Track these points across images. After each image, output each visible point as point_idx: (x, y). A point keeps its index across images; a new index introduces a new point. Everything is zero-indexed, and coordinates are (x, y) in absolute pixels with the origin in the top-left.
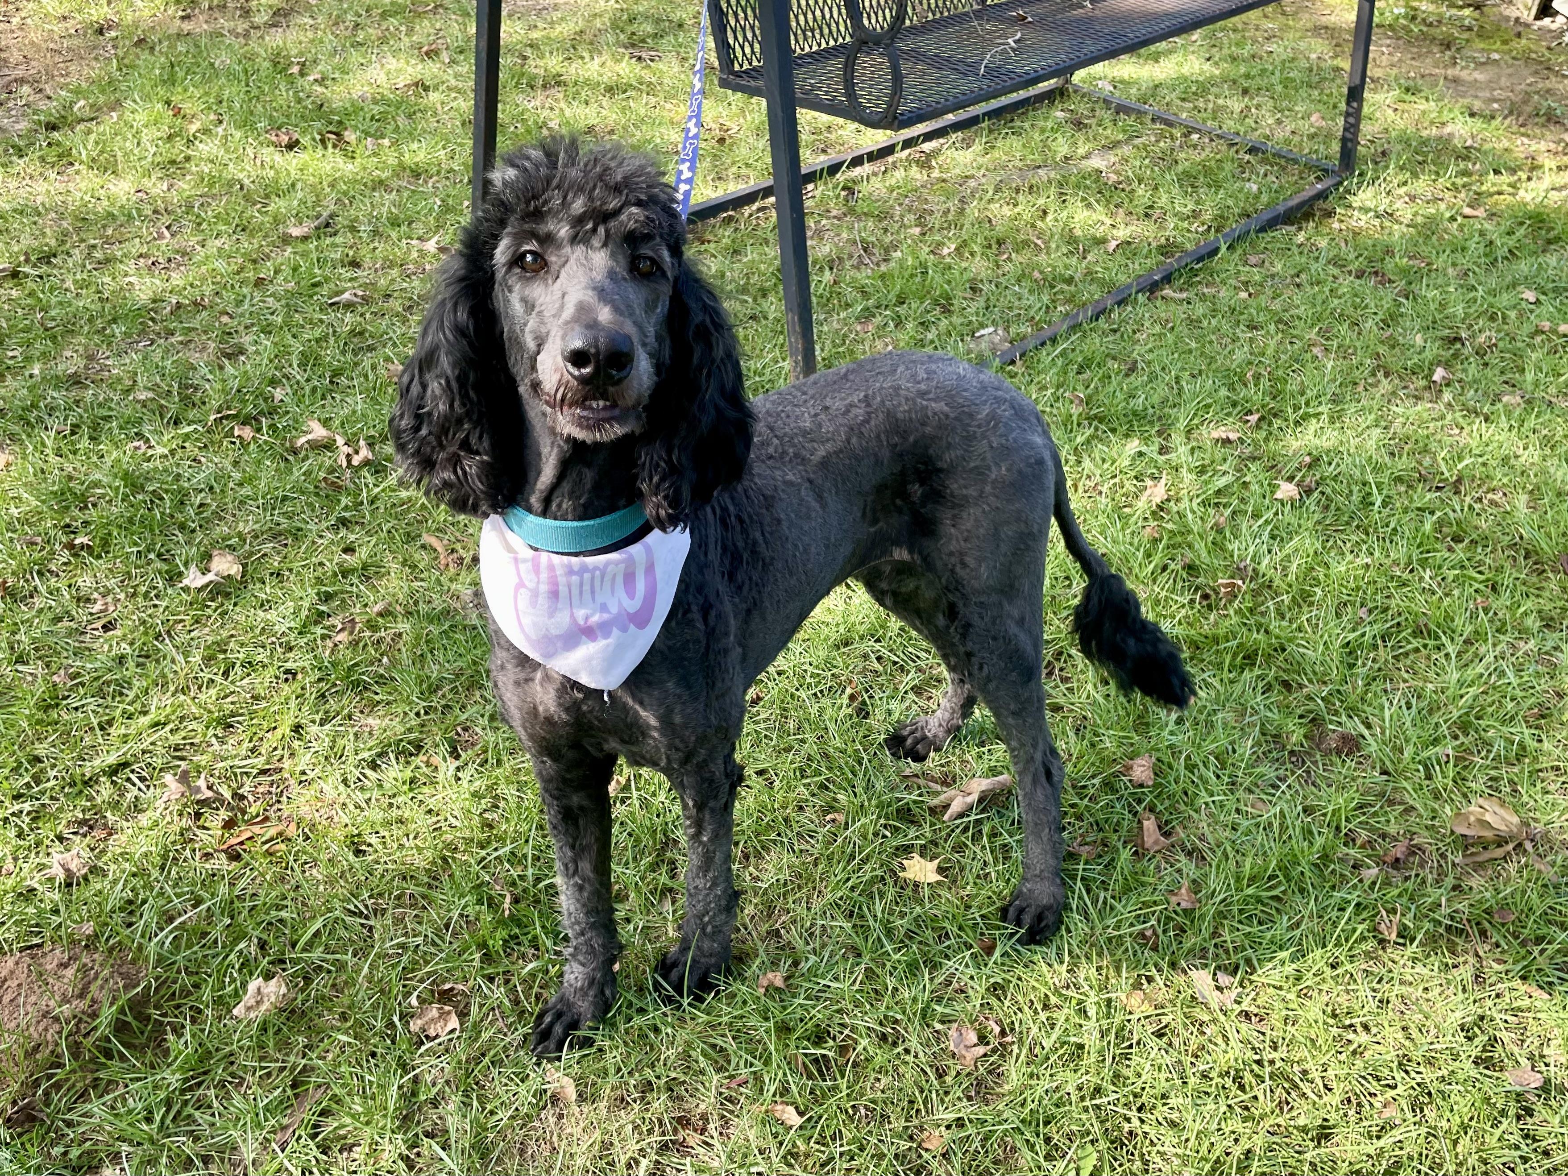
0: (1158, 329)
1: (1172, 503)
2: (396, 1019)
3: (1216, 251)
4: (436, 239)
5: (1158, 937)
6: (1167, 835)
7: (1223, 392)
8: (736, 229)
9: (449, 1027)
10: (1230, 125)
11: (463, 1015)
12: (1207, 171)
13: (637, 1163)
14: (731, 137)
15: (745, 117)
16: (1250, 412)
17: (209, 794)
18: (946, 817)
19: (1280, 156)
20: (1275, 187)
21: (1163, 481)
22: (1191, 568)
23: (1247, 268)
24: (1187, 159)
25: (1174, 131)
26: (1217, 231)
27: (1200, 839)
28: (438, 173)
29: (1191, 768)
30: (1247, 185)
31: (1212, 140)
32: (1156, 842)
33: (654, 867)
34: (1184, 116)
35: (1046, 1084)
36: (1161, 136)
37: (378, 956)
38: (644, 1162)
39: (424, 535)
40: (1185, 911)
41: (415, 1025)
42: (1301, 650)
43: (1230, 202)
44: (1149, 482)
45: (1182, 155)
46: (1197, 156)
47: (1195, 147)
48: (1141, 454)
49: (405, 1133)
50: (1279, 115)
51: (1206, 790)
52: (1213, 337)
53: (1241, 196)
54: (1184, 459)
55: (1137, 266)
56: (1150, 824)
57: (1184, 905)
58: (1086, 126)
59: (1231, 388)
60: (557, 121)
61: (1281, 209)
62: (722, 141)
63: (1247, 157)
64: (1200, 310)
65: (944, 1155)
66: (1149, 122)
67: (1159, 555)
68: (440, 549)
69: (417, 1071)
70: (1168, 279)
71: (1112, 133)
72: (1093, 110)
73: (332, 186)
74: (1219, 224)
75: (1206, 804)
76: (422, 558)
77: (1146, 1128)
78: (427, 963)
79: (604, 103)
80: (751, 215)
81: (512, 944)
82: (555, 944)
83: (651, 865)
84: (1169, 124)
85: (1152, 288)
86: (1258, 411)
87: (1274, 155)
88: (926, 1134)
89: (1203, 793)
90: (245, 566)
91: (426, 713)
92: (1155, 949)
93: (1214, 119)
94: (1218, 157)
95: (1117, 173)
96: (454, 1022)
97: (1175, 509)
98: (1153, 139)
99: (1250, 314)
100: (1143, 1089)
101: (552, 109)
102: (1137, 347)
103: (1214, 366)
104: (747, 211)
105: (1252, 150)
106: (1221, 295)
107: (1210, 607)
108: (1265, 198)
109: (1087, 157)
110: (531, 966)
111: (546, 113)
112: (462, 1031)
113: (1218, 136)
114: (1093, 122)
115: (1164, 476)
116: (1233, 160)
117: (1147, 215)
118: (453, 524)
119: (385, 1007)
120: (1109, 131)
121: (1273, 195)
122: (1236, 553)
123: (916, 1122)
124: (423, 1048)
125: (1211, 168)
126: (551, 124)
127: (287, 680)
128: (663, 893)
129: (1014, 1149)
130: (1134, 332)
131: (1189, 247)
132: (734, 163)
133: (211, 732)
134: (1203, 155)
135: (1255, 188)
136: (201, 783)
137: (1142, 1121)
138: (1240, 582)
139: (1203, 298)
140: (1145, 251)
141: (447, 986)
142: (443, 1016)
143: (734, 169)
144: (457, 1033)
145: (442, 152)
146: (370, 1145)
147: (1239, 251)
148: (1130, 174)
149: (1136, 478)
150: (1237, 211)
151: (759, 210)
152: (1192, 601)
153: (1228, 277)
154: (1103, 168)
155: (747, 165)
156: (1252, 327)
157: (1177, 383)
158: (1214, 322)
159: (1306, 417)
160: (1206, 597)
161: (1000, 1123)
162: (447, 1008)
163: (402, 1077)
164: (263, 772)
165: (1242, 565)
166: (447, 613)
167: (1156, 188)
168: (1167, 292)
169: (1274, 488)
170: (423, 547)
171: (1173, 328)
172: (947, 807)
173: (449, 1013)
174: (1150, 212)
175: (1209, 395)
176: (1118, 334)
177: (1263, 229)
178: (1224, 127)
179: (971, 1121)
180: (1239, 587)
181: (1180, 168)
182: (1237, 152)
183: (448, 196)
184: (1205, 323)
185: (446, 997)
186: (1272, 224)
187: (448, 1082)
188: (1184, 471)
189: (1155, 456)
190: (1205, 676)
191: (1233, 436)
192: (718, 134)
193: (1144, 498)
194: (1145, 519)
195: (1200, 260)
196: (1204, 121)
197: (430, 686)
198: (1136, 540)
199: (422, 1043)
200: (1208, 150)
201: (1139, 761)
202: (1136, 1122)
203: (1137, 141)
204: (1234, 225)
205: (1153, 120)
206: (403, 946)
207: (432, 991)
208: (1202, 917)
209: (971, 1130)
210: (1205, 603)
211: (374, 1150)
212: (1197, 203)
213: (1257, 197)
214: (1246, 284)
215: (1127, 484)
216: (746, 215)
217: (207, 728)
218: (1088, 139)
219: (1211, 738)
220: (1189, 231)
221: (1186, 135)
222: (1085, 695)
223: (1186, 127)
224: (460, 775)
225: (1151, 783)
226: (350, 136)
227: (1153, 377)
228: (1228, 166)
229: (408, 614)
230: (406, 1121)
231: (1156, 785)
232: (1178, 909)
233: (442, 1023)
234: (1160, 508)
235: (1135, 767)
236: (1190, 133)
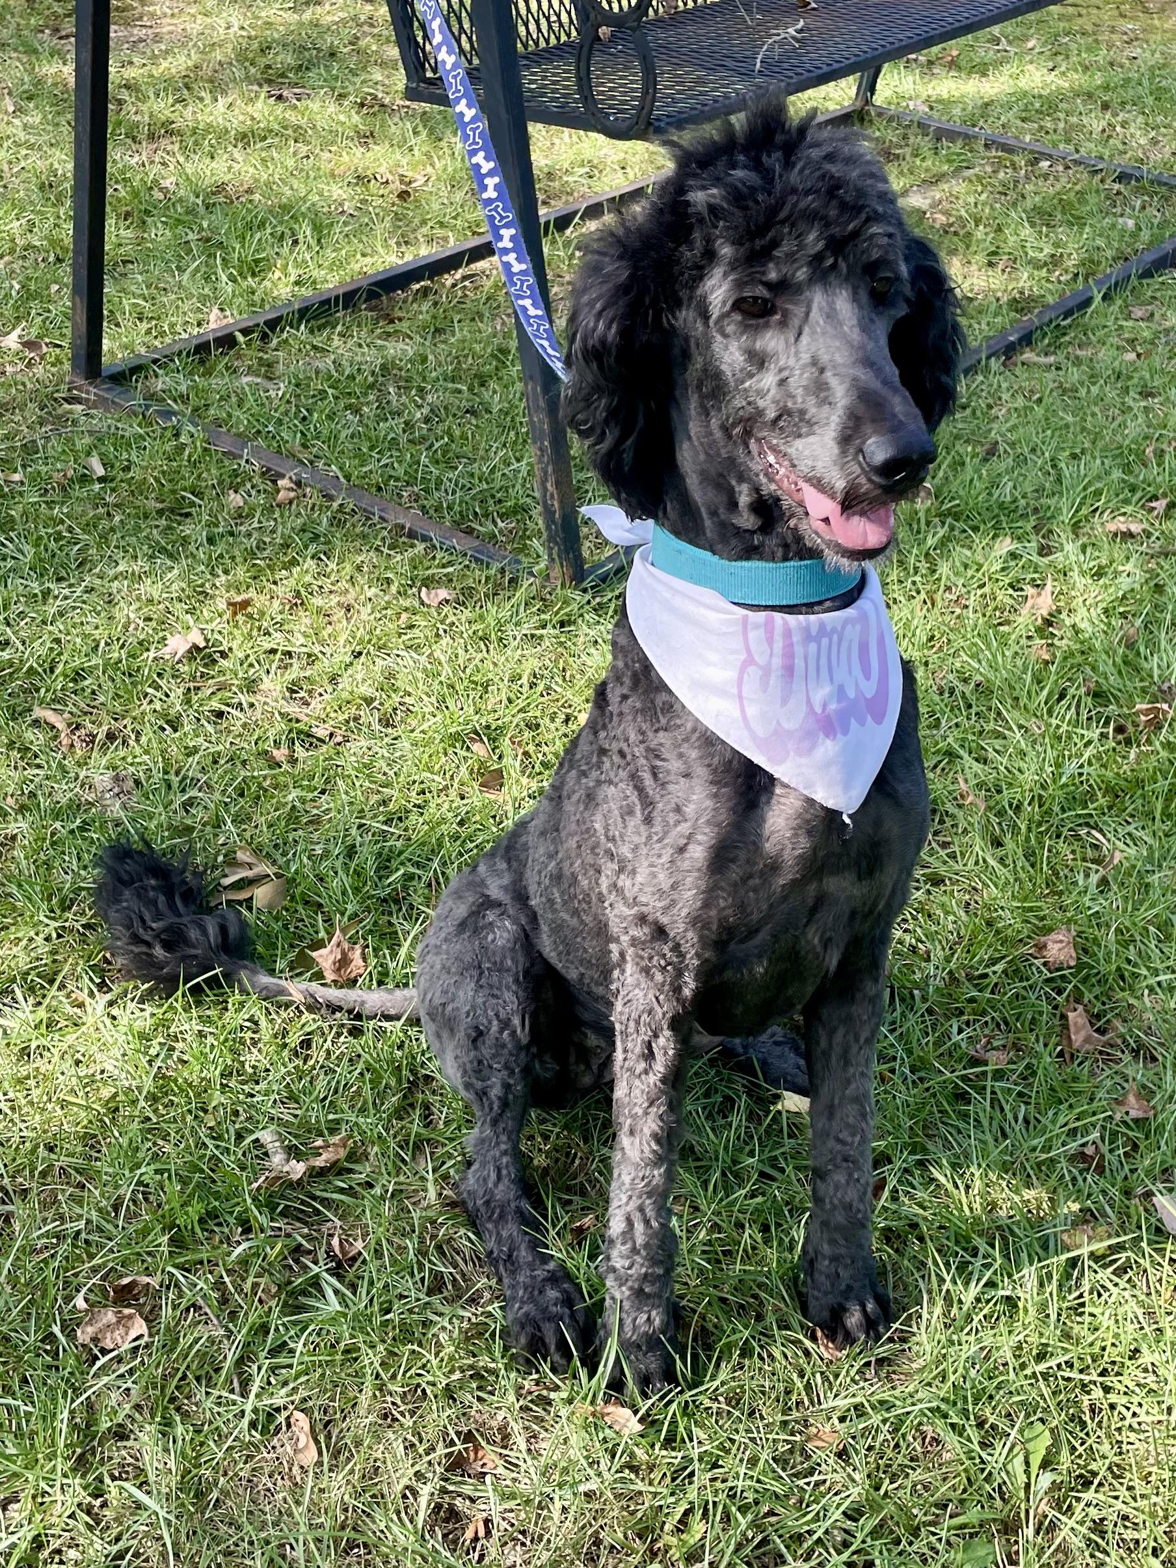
0: (1020, 402)
1: (1063, 616)
2: (56, 1330)
3: (1088, 302)
4: (18, 331)
5: (1103, 1157)
6: (1102, 1031)
7: (1117, 474)
8: (436, 304)
9: (133, 1334)
10: (1089, 149)
11: (151, 1319)
12: (1065, 206)
13: (415, 1494)
14: (416, 191)
15: (433, 166)
16: (1155, 498)
19: (1160, 183)
20: (1156, 222)
21: (1049, 588)
22: (1098, 695)
23: (1130, 323)
24: (1036, 192)
25: (1016, 158)
26: (1086, 279)
27: (1146, 1033)
28: (12, 251)
29: (1125, 941)
30: (1120, 220)
31: (1067, 168)
32: (1087, 1040)
33: (401, 1112)
34: (1028, 138)
35: (970, 1349)
36: (999, 165)
38: (425, 1491)
39: (36, 709)
40: (1136, 1121)
41: (84, 1335)
43: (1100, 242)
44: (1030, 590)
45: (1029, 187)
46: (1049, 189)
47: (1046, 177)
48: (1013, 555)
49: (83, 1476)
50: (1153, 134)
51: (1148, 968)
52: (1096, 410)
53: (1115, 234)
54: (1073, 558)
55: (984, 326)
56: (1077, 1017)
57: (1134, 1114)
58: (897, 157)
59: (1127, 468)
60: (173, 179)
62: (403, 195)
63: (1116, 186)
64: (1074, 375)
65: (839, 1455)
66: (982, 149)
67: (1053, 678)
68: (60, 725)
69: (89, 1392)
70: (1027, 340)
71: (930, 164)
72: (905, 137)
74: (1089, 266)
75: (1150, 987)
76: (35, 738)
77: (1113, 1398)
78: (91, 1257)
79: (236, 155)
80: (454, 285)
81: (211, 1224)
82: (272, 1220)
83: (397, 1111)
84: (1008, 149)
85: (1009, 351)
86: (1165, 495)
87: (1151, 182)
88: (814, 1430)
89: (1144, 972)
91: (59, 936)
92: (1100, 1170)
93: (1068, 141)
94: (1078, 188)
95: (947, 213)
96: (139, 1327)
97: (1068, 622)
98: (989, 169)
99: (1141, 378)
100: (1104, 1349)
101: (164, 164)
102: (995, 426)
103: (1100, 444)
104: (448, 280)
105: (1122, 178)
106: (1101, 355)
107: (1128, 742)
108: (1145, 235)
110: (239, 1249)
111: (154, 171)
112: (151, 1335)
113: (1075, 161)
114: (908, 150)
115: (1049, 582)
116: (1097, 191)
117: (991, 264)
118: (75, 692)
119: (38, 1318)
120: (929, 163)
121: (1155, 230)
122: (1156, 672)
123: (795, 1414)
124: (98, 1364)
125: (1070, 203)
126: (166, 183)
128: (418, 1148)
129: (936, 1440)
130: (990, 407)
131: (1050, 300)
132: (424, 222)
134: (1058, 187)
135: (1131, 223)
137: (1107, 1390)
138: (1165, 706)
139: (1078, 361)
140: (993, 307)
141: (126, 1281)
142: (122, 1321)
143: (425, 230)
144: (146, 1339)
146: (34, 1497)
147: (1119, 302)
148: (963, 213)
149: (1011, 586)
150: (1109, 253)
151: (464, 278)
152: (1104, 736)
153: (1107, 335)
154: (924, 207)
155: (442, 225)
156: (1146, 394)
157: (1054, 466)
158: (1095, 390)
160: (1120, 729)
161: (913, 1404)
162: (127, 1311)
163: (73, 1401)
165: (1165, 687)
166: (76, 806)
167: (999, 229)
168: (1028, 355)
170: (36, 723)
171: (1040, 400)
173: (130, 1317)
174: (994, 259)
175: (1099, 478)
176: (968, 411)
177: (1147, 274)
178: (1082, 150)
179: (873, 1408)
180: (1165, 713)
181: (1029, 203)
182: (1102, 181)
183: (29, 279)
184: (1083, 392)
185: (125, 1295)
186: (1158, 267)
187: (138, 1407)
188: (1075, 574)
189: (1035, 558)
190: (1130, 828)
191: (1135, 528)
192: (397, 186)
193: (1025, 611)
194: (1029, 638)
195: (1068, 314)
196: (1055, 146)
197: (62, 901)
198: (1019, 663)
199: (96, 1358)
200: (1064, 180)
201: (1053, 936)
202: (1098, 1393)
203: (968, 173)
204: (1110, 270)
205: (986, 145)
206: (57, 1234)
207: (104, 1290)
208: (1161, 1128)
209: (875, 1419)
210: (1120, 737)
211: (40, 1500)
212: (1057, 245)
213: (1135, 235)
214: (1131, 342)
215: (1000, 596)
216: (449, 283)
218: (901, 173)
219: (1146, 904)
220: (1048, 281)
221: (1034, 162)
222: (972, 862)
223: (1032, 152)
224: (115, 1011)
225: (1072, 963)
227: (1021, 461)
228: (1092, 199)
229: (22, 809)
230: (82, 1464)
231: (1080, 966)
232: (1126, 1118)
233: (122, 1331)
234: (1048, 623)
235: (1050, 945)
236: (1037, 161)
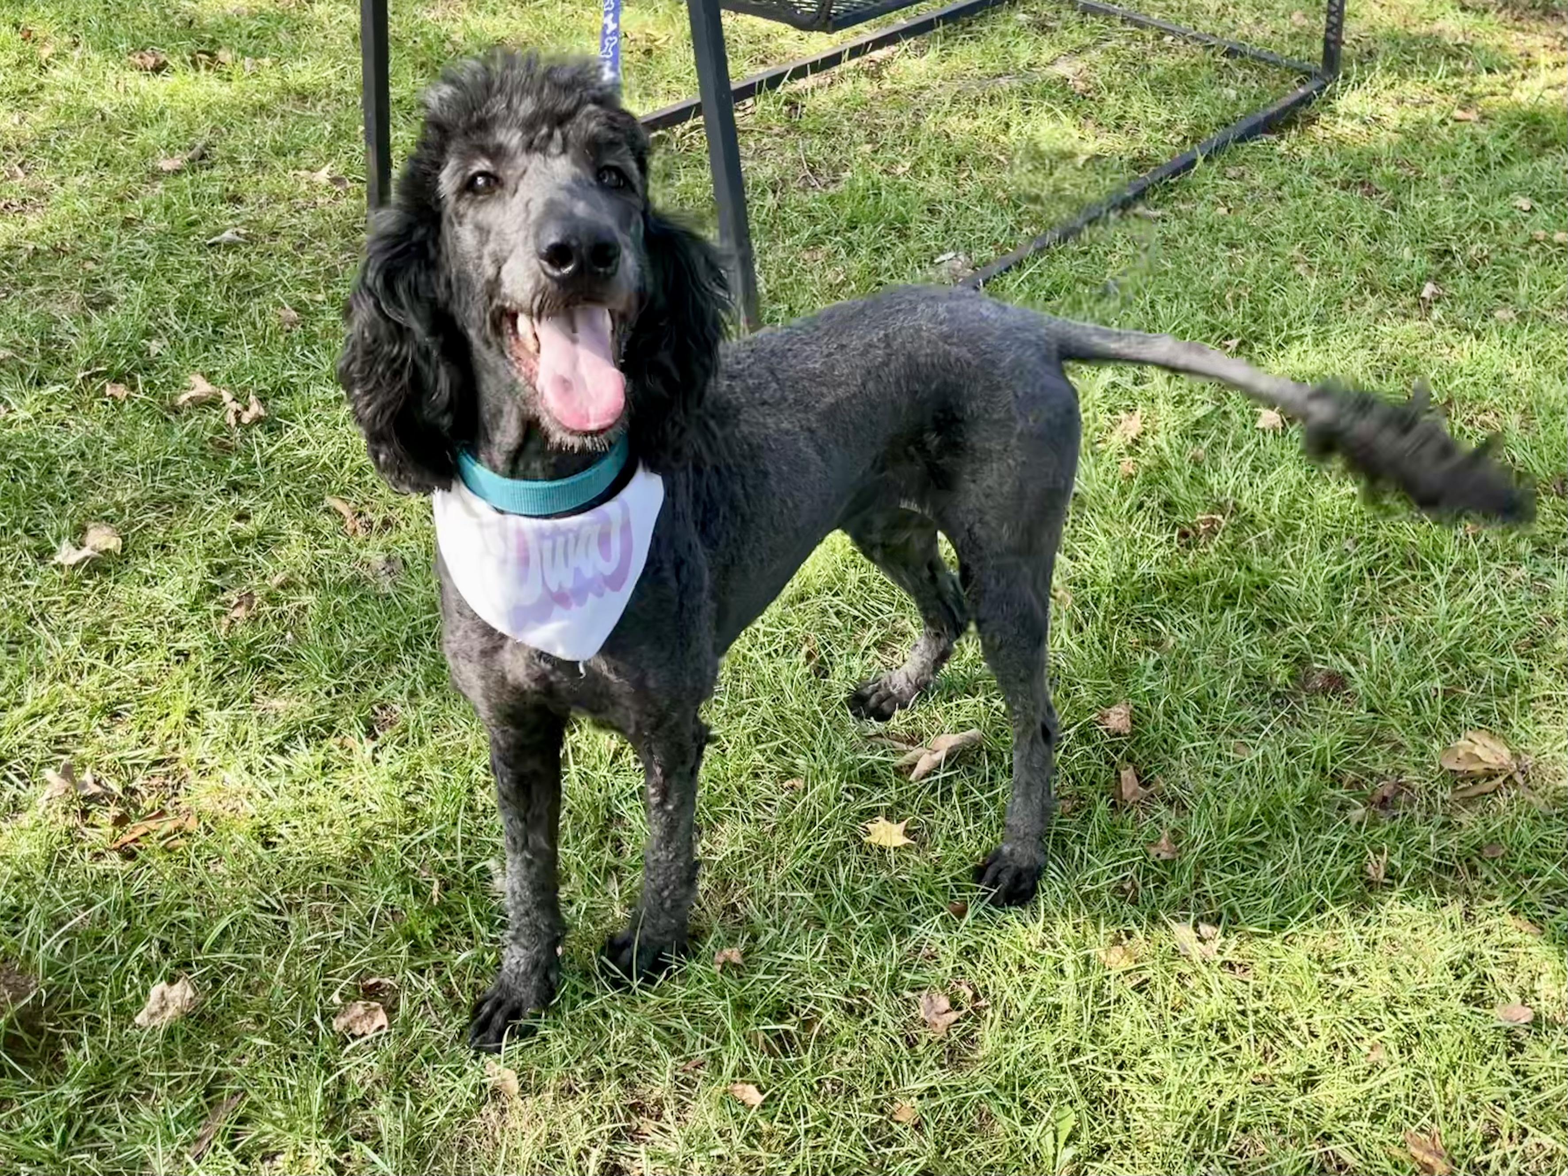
0: (1130, 250)
1: (1148, 437)
2: (317, 1019)
3: (1192, 163)
4: (327, 168)
5: (1137, 889)
6: (1146, 785)
7: (1201, 316)
8: (667, 150)
9: (377, 1024)
10: (1205, 25)
11: (391, 1011)
12: (1182, 77)
13: (588, 1153)
14: (658, 48)
15: (674, 25)
16: (1229, 337)
17: (97, 789)
18: (912, 777)
19: (1260, 59)
20: (1254, 92)
21: (1138, 413)
22: (1168, 505)
23: (1226, 182)
24: (1160, 63)
25: (1146, 33)
26: (1193, 142)
27: (1181, 788)
28: (328, 95)
29: (1170, 714)
30: (1225, 90)
31: (1186, 42)
32: (1134, 793)
33: (597, 845)
34: (1156, 16)
35: (1021, 1046)
36: (1132, 39)
37: (296, 953)
38: (595, 1153)
39: (328, 498)
40: (1165, 862)
41: (338, 1024)
42: (1285, 587)
43: (1207, 110)
44: (1123, 415)
45: (1155, 60)
46: (1170, 61)
47: (1168, 50)
48: (1114, 385)
49: (332, 1137)
50: (1258, 14)
51: (1187, 736)
52: (1190, 258)
53: (1219, 103)
54: (1160, 389)
55: (1108, 182)
56: (1127, 774)
57: (1164, 856)
58: (1050, 29)
59: (1210, 311)
60: (462, 34)
61: (1261, 116)
62: (648, 52)
63: (1225, 60)
64: (1175, 227)
65: (916, 1127)
66: (1118, 23)
67: (1134, 492)
68: (346, 513)
69: (342, 1071)
70: (1141, 195)
71: (1078, 36)
72: (1058, 12)
73: (207, 112)
74: (1195, 135)
75: (1187, 751)
76: (326, 523)
77: (1127, 1085)
78: (349, 958)
79: (515, 13)
80: (683, 135)
81: (443, 934)
82: (491, 931)
83: (594, 842)
84: (1141, 25)
85: (1125, 205)
86: (1238, 335)
87: (1253, 57)
88: (898, 1105)
89: (1183, 740)
90: (124, 539)
91: (338, 692)
92: (1135, 902)
93: (1188, 19)
94: (1193, 61)
95: (1085, 80)
96: (381, 1018)
97: (1151, 443)
98: (1123, 42)
99: (1229, 231)
100: (1123, 1046)
101: (455, 20)
102: (1109, 270)
103: (1190, 288)
104: (679, 130)
105: (1230, 53)
106: (1199, 211)
107: (1188, 546)
108: (1244, 105)
109: (1053, 62)
110: (464, 956)
111: (447, 25)
112: (390, 1027)
113: (1192, 37)
114: (1058, 24)
115: (1139, 407)
116: (1209, 64)
117: (1118, 126)
118: (359, 485)
119: (304, 1008)
120: (1075, 35)
121: (1253, 101)
122: (1216, 487)
123: (885, 1094)
124: (348, 1048)
125: (1186, 74)
126: (455, 37)
127: (178, 662)
128: (608, 873)
129: (989, 1116)
130: (1106, 254)
131: (1164, 160)
132: (663, 77)
133: (95, 722)
134: (1177, 60)
135: (1233, 94)
136: (87, 777)
137: (1123, 1079)
138: (1220, 517)
139: (1179, 215)
140: (1116, 166)
141: (372, 981)
142: (369, 1013)
143: (663, 84)
144: (385, 1030)
145: (331, 72)
146: (295, 1152)
147: (1217, 163)
148: (1099, 81)
149: (1110, 411)
150: (1213, 120)
151: (693, 128)
152: (1170, 540)
153: (1206, 192)
154: (1071, 77)
155: (678, 80)
156: (1231, 245)
157: (1152, 307)
158: (1191, 241)
159: (1288, 341)
160: (1184, 535)
161: (974, 1089)
162: (374, 1004)
163: (326, 1078)
164: (157, 763)
165: (1222, 500)
166: (356, 581)
167: (1127, 97)
168: (1140, 209)
169: (1255, 416)
170: (327, 511)
171: (1146, 250)
172: (913, 766)
173: (376, 1009)
174: (1122, 122)
175: (1186, 319)
176: (1089, 257)
177: (1242, 139)
178: (1200, 28)
179: (943, 1090)
180: (1220, 523)
181: (1152, 74)
182: (1214, 55)
183: (340, 120)
184: (1181, 242)
185: (372, 992)
186: (1251, 133)
187: (377, 1082)
188: (1160, 401)
189: (1129, 386)
190: (1185, 617)
192: (644, 45)
193: (1117, 432)
194: (1121, 454)
195: (1175, 173)
196: (1178, 22)
197: (340, 662)
198: (1110, 477)
199: (348, 1043)
200: (1182, 53)
201: (1115, 709)
202: (1116, 1081)
203: (1106, 45)
204: (1212, 136)
205: (1123, 22)
206: (322, 942)
207: (357, 988)
208: (1182, 868)
209: (944, 1099)
210: (1183, 541)
211: (299, 1158)
212: (1172, 112)
213: (1235, 104)
214: (1225, 198)
215: (1100, 417)
216: (678, 134)
217: (91, 717)
218: (1052, 44)
219: (1191, 681)
220: (1163, 142)
221: (1159, 37)
222: (1058, 643)
223: (1159, 28)
224: (378, 756)
225: (1127, 731)
226: (224, 55)
227: (1126, 303)
228: (1204, 70)
229: (312, 585)
230: (332, 1126)
231: (1132, 734)
232: (1157, 860)
233: (368, 1020)
234: (1136, 442)
235: (1112, 715)
236: (1163, 35)
